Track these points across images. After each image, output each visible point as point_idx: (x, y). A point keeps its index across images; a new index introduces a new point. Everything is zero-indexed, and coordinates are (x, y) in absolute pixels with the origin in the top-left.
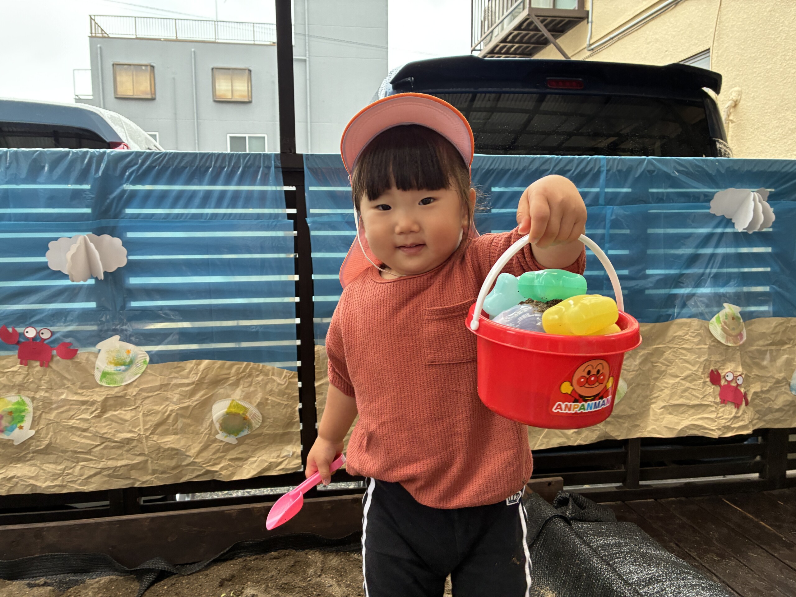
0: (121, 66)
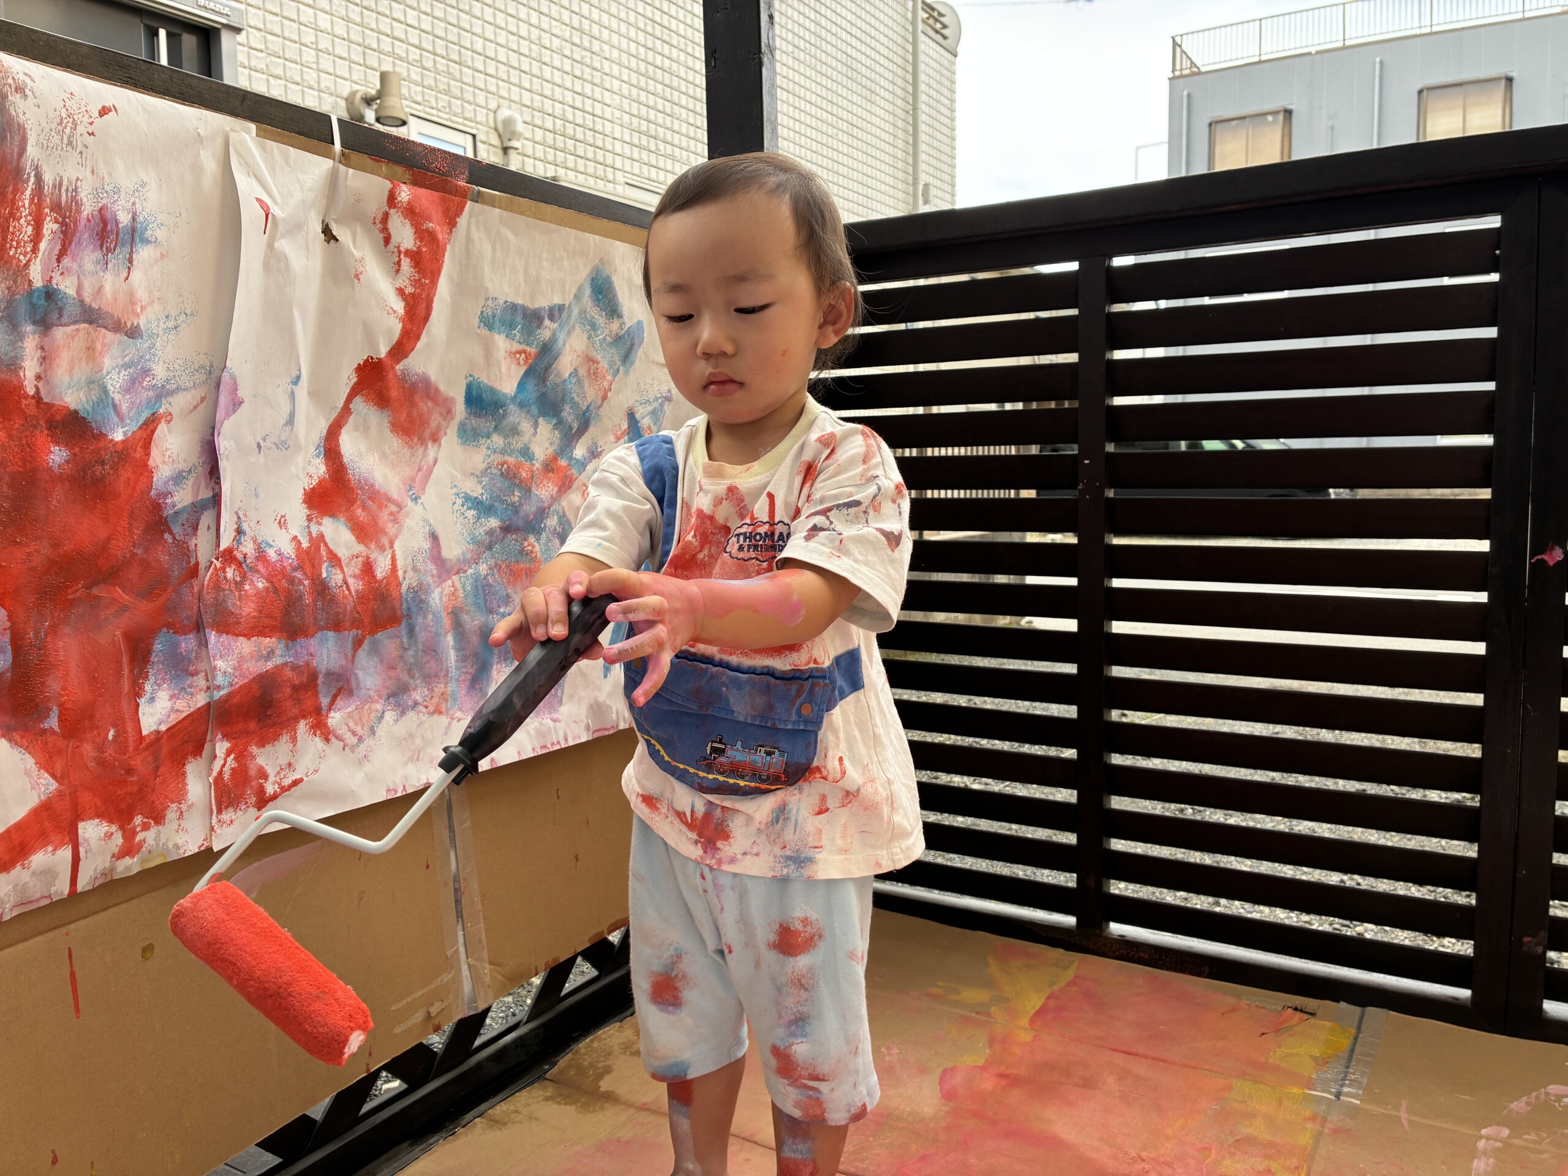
0: (1227, 124)
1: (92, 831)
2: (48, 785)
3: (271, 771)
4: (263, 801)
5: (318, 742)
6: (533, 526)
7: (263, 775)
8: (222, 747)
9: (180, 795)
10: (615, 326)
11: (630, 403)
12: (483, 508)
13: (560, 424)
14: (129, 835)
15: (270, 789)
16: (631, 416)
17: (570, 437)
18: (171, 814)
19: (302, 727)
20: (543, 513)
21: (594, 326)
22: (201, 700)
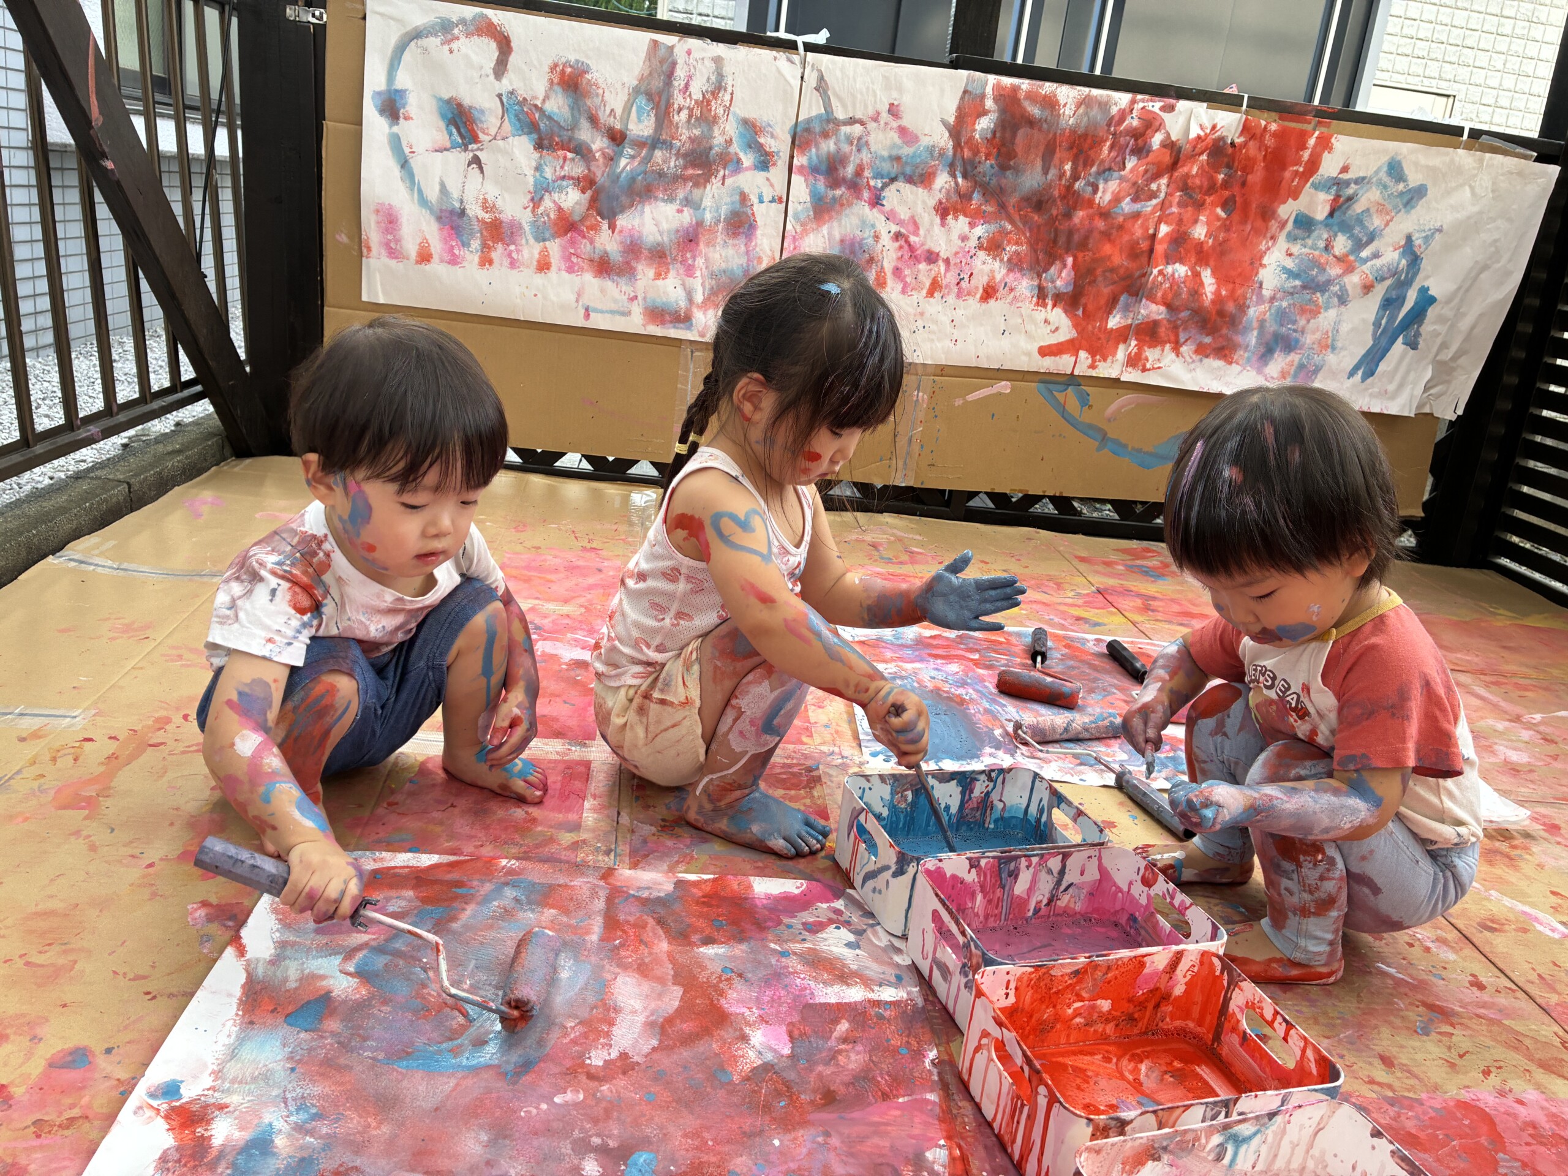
1: (1083, 354)
2: (1073, 334)
3: (1151, 359)
4: (1144, 370)
5: (1173, 355)
6: (1322, 287)
7: (1147, 359)
8: (1134, 343)
9: (1114, 354)
10: (1401, 187)
11: (1411, 230)
12: (1291, 274)
13: (1352, 237)
14: (1094, 361)
15: (1148, 366)
16: (1409, 238)
17: (1359, 246)
18: (1109, 359)
19: (1168, 347)
20: (1329, 282)
21: (1385, 187)
22: (1129, 322)
